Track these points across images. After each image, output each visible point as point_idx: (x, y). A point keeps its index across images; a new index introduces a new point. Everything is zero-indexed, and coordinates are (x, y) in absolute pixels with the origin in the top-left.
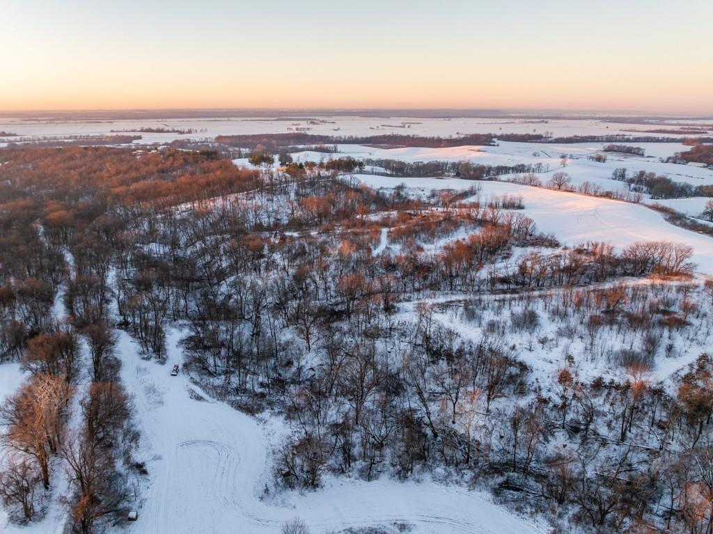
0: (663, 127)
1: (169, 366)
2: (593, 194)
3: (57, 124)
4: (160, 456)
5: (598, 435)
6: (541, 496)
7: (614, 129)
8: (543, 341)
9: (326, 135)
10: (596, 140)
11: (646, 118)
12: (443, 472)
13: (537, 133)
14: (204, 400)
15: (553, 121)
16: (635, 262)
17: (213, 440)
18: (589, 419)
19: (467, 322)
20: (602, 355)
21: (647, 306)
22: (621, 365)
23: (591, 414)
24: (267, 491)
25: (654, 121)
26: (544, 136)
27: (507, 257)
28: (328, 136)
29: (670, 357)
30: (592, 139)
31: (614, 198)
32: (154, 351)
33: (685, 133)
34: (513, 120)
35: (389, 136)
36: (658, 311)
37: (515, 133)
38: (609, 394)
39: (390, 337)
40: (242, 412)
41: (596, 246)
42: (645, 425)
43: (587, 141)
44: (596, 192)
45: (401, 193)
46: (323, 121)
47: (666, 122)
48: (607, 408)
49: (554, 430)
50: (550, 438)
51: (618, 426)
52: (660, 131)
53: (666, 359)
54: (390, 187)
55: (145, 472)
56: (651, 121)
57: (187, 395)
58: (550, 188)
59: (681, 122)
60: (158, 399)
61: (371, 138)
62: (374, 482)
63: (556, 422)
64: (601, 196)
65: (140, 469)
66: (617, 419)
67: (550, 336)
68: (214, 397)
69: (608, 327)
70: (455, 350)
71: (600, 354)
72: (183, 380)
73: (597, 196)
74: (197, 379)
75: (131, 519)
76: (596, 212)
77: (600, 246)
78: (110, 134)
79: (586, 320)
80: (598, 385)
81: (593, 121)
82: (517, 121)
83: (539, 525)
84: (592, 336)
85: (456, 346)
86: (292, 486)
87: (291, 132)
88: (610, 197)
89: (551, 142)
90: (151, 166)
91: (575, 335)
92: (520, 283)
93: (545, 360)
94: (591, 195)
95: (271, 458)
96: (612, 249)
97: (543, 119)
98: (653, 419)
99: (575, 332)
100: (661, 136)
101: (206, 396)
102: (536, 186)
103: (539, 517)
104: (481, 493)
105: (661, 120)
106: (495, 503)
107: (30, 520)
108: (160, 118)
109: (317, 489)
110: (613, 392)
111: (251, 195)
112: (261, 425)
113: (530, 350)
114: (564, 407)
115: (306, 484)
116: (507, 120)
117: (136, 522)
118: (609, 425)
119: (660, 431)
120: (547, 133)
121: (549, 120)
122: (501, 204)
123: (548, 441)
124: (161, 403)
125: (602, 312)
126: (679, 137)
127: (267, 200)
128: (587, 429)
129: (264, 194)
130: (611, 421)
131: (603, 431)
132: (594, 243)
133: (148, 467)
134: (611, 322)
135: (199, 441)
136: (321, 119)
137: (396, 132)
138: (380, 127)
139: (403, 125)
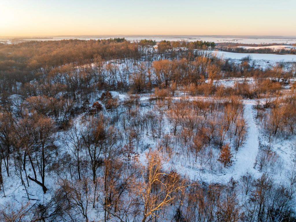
136: (194, 38)
137: (230, 42)
138: (222, 41)
139: (234, 40)
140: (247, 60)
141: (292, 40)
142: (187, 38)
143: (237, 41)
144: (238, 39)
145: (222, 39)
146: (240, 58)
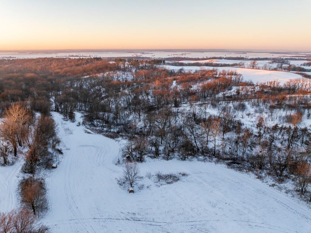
0: (298, 55)
1: (76, 123)
2: (268, 69)
3: (33, 54)
4: (69, 148)
5: (277, 147)
6: (251, 167)
7: (276, 56)
8: (249, 115)
9: (149, 57)
10: (268, 59)
11: (290, 52)
12: (203, 158)
13: (242, 57)
14: (91, 133)
15: (249, 53)
16: (289, 89)
17: (94, 145)
18: (272, 141)
19: (213, 109)
20: (276, 118)
21: (297, 102)
22: (286, 122)
23: (272, 139)
24: (119, 162)
25: (294, 53)
26: (245, 58)
27: (230, 89)
28: (149, 58)
29: (309, 119)
30: (266, 59)
31: (278, 71)
32: (70, 119)
33: (308, 57)
34: (231, 53)
35: (176, 57)
36: (302, 104)
37: (232, 57)
38: (281, 131)
39: (177, 115)
40: (109, 138)
41: (271, 83)
42: (299, 143)
43: (264, 60)
44: (270, 68)
45: (182, 71)
46: (148, 53)
47: (299, 54)
48: (280, 137)
49: (255, 145)
50: (253, 149)
51: (286, 143)
52: (297, 57)
53: (307, 120)
54: (177, 69)
55: (62, 153)
56: (292, 53)
57: (84, 132)
58: (249, 68)
59: (306, 54)
60: (70, 132)
61: (168, 58)
62: (170, 161)
63: (256, 142)
64: (272, 70)
65: (60, 152)
66: (285, 141)
67: (252, 113)
68: (96, 133)
69: (279, 109)
70: (207, 119)
71: (275, 118)
72: (82, 127)
73: (270, 70)
74: (89, 127)
75: (53, 168)
76: (270, 74)
77: (273, 83)
78: (55, 57)
79: (268, 107)
80: (275, 128)
81: (266, 53)
82: (233, 53)
83: (250, 175)
84: (272, 113)
85: (207, 117)
86: (131, 161)
87: (133, 56)
88: (276, 70)
89: (248, 60)
90: (73, 63)
91: (263, 112)
92: (237, 98)
93: (249, 121)
94: (267, 70)
95: (121, 152)
96: (279, 83)
97: (244, 52)
98: (303, 141)
99: (263, 111)
100: (297, 58)
101: (92, 133)
102: (242, 68)
103: (250, 173)
104: (221, 165)
105: (297, 53)
106: (228, 168)
107: (6, 165)
108: (77, 52)
109: (143, 162)
110: (283, 131)
111: (115, 72)
112: (117, 142)
113: (242, 118)
114: (260, 136)
115: (138, 160)
116: (228, 53)
117: (56, 169)
118: (281, 143)
119: (306, 146)
120: (246, 57)
121: (247, 53)
122: (227, 73)
123: (252, 150)
124: (72, 133)
125: (276, 104)
126: (306, 58)
127: (123, 74)
128: (271, 145)
129: (121, 71)
130: (282, 141)
131: (279, 145)
132: (270, 82)
133: (63, 151)
134: (280, 108)
135: (88, 145)
136: (147, 52)
137: (179, 56)
138: (172, 55)
139: (183, 54)
140: (181, 70)
141: (231, 54)
142: (141, 53)
143: (185, 55)
144: (186, 53)
145: (172, 53)
146: (178, 69)
